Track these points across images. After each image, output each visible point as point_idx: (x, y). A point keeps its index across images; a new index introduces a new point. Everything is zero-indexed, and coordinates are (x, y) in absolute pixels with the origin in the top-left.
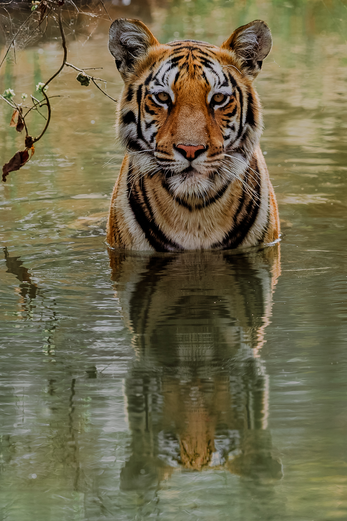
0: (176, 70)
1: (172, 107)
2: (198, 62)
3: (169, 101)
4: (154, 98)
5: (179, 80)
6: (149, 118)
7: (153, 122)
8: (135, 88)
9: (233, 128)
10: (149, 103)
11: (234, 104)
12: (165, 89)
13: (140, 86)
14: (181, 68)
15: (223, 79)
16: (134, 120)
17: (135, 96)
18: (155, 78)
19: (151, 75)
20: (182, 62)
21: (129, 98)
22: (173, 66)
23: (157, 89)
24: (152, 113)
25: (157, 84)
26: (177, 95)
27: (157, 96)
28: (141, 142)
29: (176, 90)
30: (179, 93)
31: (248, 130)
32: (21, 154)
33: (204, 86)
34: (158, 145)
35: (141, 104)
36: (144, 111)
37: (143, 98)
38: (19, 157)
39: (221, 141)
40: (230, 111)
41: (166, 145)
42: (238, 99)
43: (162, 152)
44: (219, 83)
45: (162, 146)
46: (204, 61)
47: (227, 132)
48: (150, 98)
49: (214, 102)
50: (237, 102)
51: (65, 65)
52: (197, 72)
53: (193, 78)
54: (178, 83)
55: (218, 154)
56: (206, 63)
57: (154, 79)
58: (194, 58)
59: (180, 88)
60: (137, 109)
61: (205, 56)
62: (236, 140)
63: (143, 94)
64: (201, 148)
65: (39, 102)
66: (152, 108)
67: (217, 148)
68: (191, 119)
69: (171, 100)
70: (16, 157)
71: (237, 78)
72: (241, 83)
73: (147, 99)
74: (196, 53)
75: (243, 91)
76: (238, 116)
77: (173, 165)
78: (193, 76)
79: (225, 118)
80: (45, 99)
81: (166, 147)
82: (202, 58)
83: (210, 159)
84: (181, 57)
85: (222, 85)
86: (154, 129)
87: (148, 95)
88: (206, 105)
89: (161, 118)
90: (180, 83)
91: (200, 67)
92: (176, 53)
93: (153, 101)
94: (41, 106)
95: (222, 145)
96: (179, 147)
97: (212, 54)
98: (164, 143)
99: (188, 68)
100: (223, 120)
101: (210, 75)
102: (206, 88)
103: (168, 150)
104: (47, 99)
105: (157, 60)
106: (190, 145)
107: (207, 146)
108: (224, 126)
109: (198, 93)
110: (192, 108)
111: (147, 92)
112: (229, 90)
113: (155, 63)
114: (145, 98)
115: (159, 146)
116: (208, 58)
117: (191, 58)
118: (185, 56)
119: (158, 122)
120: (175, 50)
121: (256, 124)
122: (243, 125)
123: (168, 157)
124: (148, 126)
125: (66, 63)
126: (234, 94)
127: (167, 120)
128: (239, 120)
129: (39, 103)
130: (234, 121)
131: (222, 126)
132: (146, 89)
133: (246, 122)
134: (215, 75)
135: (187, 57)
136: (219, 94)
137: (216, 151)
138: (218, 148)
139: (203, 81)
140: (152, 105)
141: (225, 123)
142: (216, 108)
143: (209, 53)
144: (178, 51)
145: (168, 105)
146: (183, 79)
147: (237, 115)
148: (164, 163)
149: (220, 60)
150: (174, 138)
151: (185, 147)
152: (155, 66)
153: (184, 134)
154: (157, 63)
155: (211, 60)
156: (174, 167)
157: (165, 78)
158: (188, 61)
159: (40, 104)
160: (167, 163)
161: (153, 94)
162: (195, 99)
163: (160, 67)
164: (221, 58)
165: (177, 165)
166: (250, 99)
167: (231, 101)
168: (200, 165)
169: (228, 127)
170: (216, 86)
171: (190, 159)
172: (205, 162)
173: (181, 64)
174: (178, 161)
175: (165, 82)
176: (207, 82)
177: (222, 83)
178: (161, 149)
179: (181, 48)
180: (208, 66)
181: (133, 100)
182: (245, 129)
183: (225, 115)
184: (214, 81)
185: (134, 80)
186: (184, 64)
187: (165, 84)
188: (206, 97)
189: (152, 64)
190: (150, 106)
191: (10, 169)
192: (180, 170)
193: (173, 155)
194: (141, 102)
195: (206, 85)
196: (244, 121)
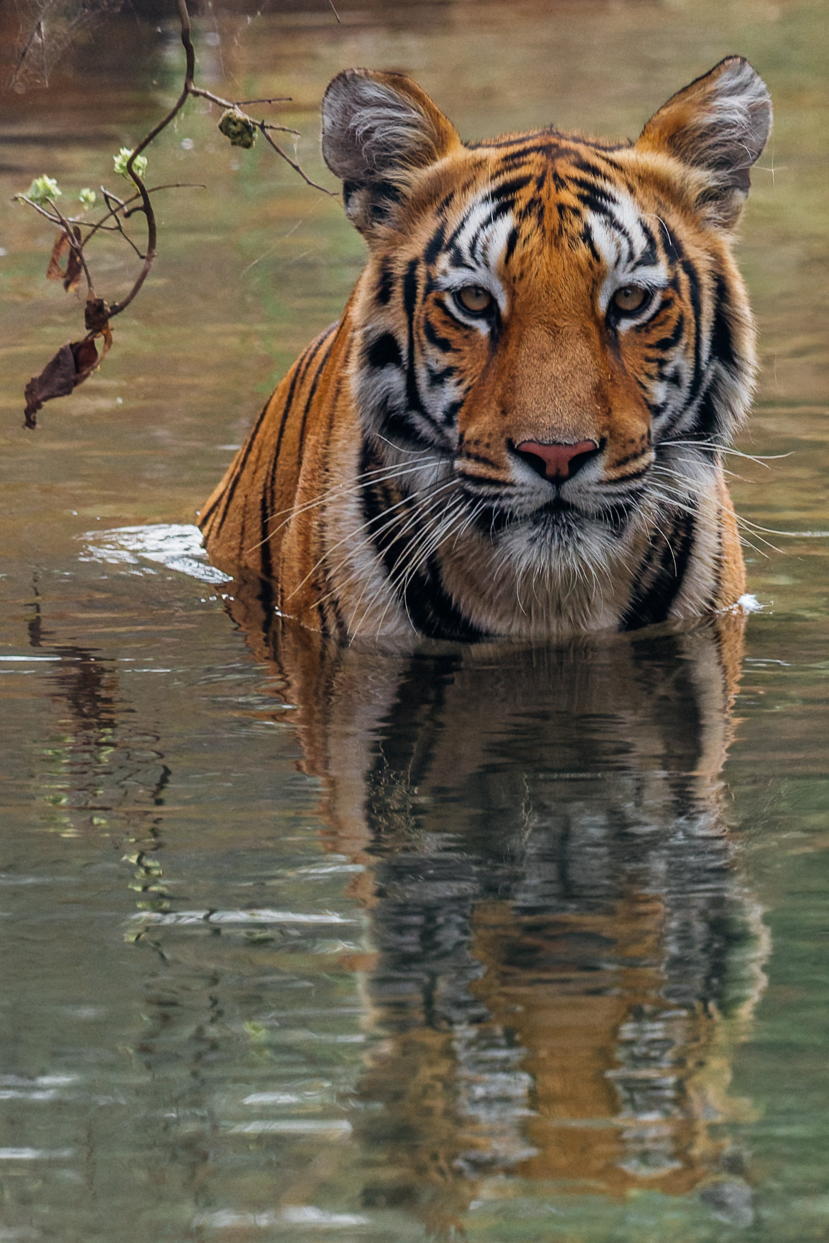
0: (506, 223)
1: (501, 329)
2: (569, 196)
3: (490, 312)
4: (449, 301)
5: (519, 251)
6: (439, 359)
7: (449, 371)
8: (399, 270)
9: (675, 380)
10: (436, 316)
11: (674, 312)
12: (480, 276)
13: (413, 265)
14: (522, 215)
15: (640, 243)
16: (397, 361)
17: (398, 290)
18: (451, 244)
19: (440, 232)
20: (526, 194)
21: (383, 296)
22: (501, 211)
23: (457, 277)
24: (445, 345)
25: (458, 262)
26: (513, 295)
27: (459, 294)
28: (416, 419)
29: (511, 281)
30: (520, 288)
31: (717, 378)
32: (77, 348)
33: (585, 267)
34: (466, 438)
35: (415, 318)
36: (424, 338)
37: (419, 300)
38: (71, 358)
39: (644, 419)
40: (666, 333)
41: (486, 440)
42: (686, 296)
43: (478, 459)
44: (631, 256)
45: (477, 443)
46: (586, 193)
47: (659, 391)
48: (440, 303)
49: (616, 311)
50: (683, 305)
51: (190, 95)
52: (566, 225)
53: (557, 246)
54: (515, 259)
55: (636, 456)
56: (595, 199)
57: (448, 248)
58: (560, 183)
59: (522, 275)
60: (405, 330)
61: (590, 178)
62: (685, 409)
63: (421, 290)
64: (587, 447)
65: (122, 202)
66: (444, 332)
67: (632, 441)
68: (555, 367)
69: (498, 309)
70: (61, 358)
71: (684, 233)
72: (697, 246)
73: (430, 304)
74: (566, 168)
75: (700, 270)
76: (687, 344)
77: (510, 496)
78: (555, 238)
79: (652, 353)
80: (137, 196)
81: (488, 446)
82: (582, 183)
83: (614, 474)
84: (521, 183)
85: (638, 264)
86: (451, 392)
87: (433, 295)
88: (597, 322)
89: (471, 362)
90: (522, 260)
91: (577, 212)
92: (509, 169)
93: (446, 311)
94: (127, 215)
95: (645, 431)
96: (524, 448)
97: (611, 171)
98: (482, 435)
99: (541, 215)
100: (648, 360)
101: (602, 237)
102: (594, 270)
103: (491, 454)
104: (144, 193)
105: (458, 187)
106: (556, 444)
107: (603, 441)
108: (650, 377)
109: (570, 288)
110: (555, 331)
111: (432, 285)
112: (658, 274)
113: (451, 196)
114: (425, 300)
115: (468, 442)
116: (599, 182)
117: (550, 183)
118: (534, 179)
119: (462, 372)
120: (506, 159)
121: (737, 361)
122: (704, 366)
123: (492, 474)
124: (437, 379)
125: (193, 88)
126: (674, 283)
127: (487, 366)
128: (691, 354)
129: (122, 206)
130: (679, 359)
131: (643, 378)
132: (429, 277)
133: (710, 358)
134: (617, 234)
135: (540, 183)
136: (632, 287)
137: (631, 449)
138: (637, 440)
139: (583, 251)
140: (444, 323)
141: (653, 368)
142: (625, 325)
143: (603, 166)
144: (516, 161)
145: (489, 323)
146: (528, 248)
147: (684, 341)
148: (484, 490)
149: (635, 184)
150: (508, 420)
151: (542, 447)
152: (452, 203)
153: (538, 412)
154: (457, 198)
155: (607, 187)
156: (513, 502)
157: (479, 248)
158: (543, 192)
159: (126, 209)
160: (493, 490)
161: (448, 290)
162: (562, 306)
163: (466, 209)
164: (640, 177)
165: (521, 495)
166: (722, 291)
167: (666, 304)
168: (588, 492)
169: (662, 377)
170: (621, 266)
171: (557, 481)
172: (600, 483)
173: (521, 205)
174: (523, 485)
175: (479, 257)
176: (596, 255)
177: (638, 255)
178: (473, 450)
179: (525, 152)
180: (598, 209)
181: (392, 302)
182: (709, 375)
183: (650, 346)
184: (614, 249)
185: (393, 243)
186: (533, 203)
187: (478, 263)
188: (593, 297)
189: (443, 198)
190: (438, 325)
191: (45, 393)
192: (529, 508)
193: (507, 468)
194: (414, 310)
195: (590, 265)
196: (705, 355)
